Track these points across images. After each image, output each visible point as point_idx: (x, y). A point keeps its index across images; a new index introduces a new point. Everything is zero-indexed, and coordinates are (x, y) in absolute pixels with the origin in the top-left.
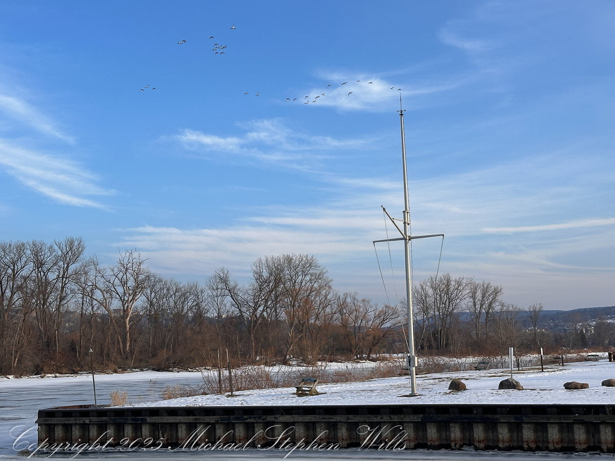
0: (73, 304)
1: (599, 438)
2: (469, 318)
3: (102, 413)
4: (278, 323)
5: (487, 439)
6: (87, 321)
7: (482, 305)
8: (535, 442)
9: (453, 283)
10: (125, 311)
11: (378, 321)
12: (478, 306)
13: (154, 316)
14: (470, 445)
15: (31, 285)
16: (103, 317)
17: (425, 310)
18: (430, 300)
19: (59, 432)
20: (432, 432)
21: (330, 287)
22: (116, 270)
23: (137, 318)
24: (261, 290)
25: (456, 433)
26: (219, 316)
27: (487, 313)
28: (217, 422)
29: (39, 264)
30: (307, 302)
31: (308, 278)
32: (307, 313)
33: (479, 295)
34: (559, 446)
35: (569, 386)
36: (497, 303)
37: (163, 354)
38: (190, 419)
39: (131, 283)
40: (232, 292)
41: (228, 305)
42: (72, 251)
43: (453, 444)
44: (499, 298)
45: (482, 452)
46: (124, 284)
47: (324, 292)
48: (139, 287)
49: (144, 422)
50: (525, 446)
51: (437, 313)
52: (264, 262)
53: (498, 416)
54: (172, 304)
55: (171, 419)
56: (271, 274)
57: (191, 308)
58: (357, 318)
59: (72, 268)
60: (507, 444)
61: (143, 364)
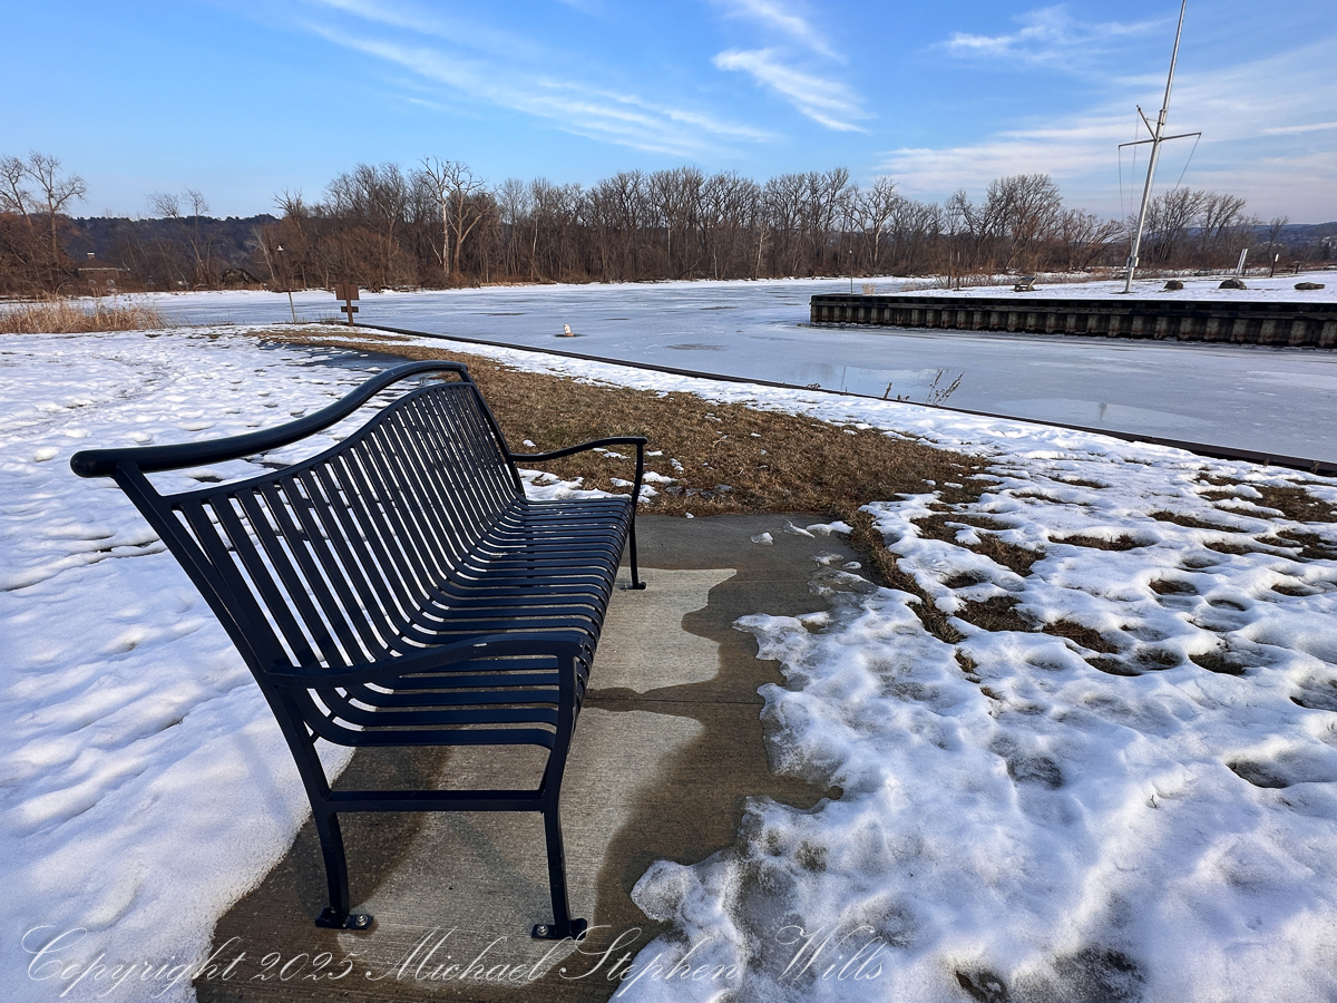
0: (836, 224)
1: (1320, 335)
2: (1199, 232)
3: (856, 299)
4: (1003, 238)
5: (1193, 332)
6: (847, 237)
7: (1217, 219)
8: (1244, 335)
9: (1190, 197)
10: (876, 229)
11: (1100, 236)
12: (1212, 220)
13: (899, 234)
14: (1173, 336)
15: (808, 208)
16: (858, 234)
17: (1152, 225)
18: (1160, 215)
19: (825, 312)
20: (1138, 324)
21: (1059, 204)
22: (871, 195)
23: (884, 235)
24: (992, 209)
25: (1162, 325)
26: (952, 233)
27: (1221, 227)
28: (943, 309)
29: (814, 191)
30: (1033, 218)
31: (1038, 196)
32: (1032, 229)
33: (1217, 209)
34: (1271, 340)
35: (1299, 287)
36: (1235, 217)
37: (903, 264)
38: (922, 306)
39: (883, 205)
40: (967, 212)
41: (961, 223)
42: (839, 179)
43: (1156, 335)
44: (1239, 211)
45: (1184, 343)
46: (877, 206)
47: (1051, 209)
48: (889, 208)
49: (886, 307)
50: (1233, 339)
51: (1164, 228)
52: (999, 182)
53: (1211, 312)
54: (914, 222)
55: (908, 306)
56: (1004, 194)
57: (929, 225)
58: (1080, 232)
59: (838, 193)
60: (1212, 337)
61: (887, 271)
